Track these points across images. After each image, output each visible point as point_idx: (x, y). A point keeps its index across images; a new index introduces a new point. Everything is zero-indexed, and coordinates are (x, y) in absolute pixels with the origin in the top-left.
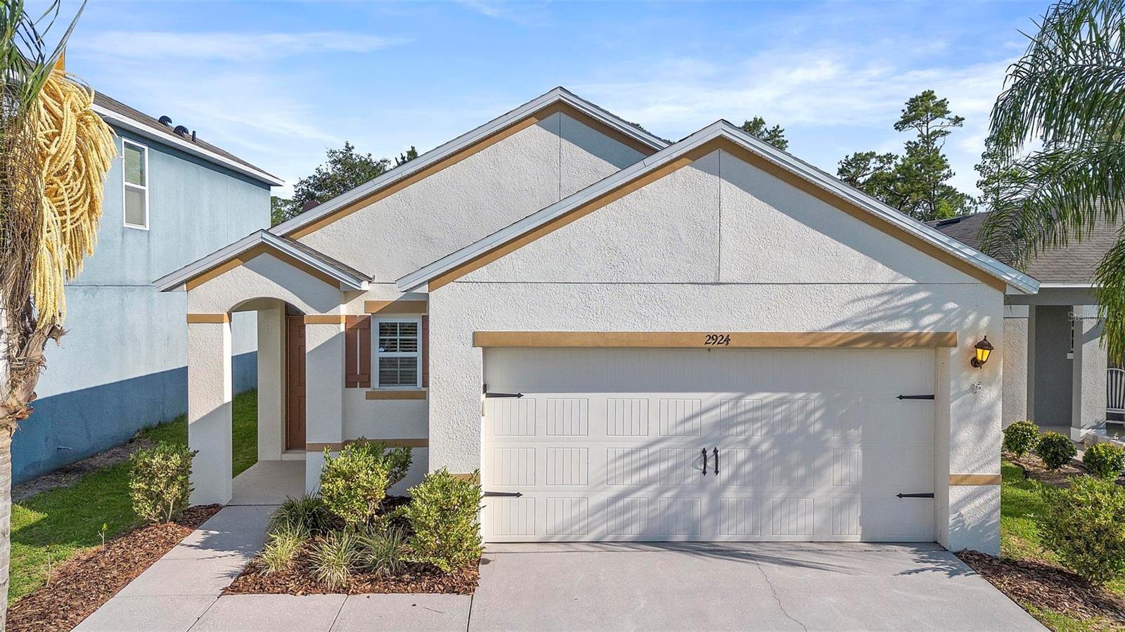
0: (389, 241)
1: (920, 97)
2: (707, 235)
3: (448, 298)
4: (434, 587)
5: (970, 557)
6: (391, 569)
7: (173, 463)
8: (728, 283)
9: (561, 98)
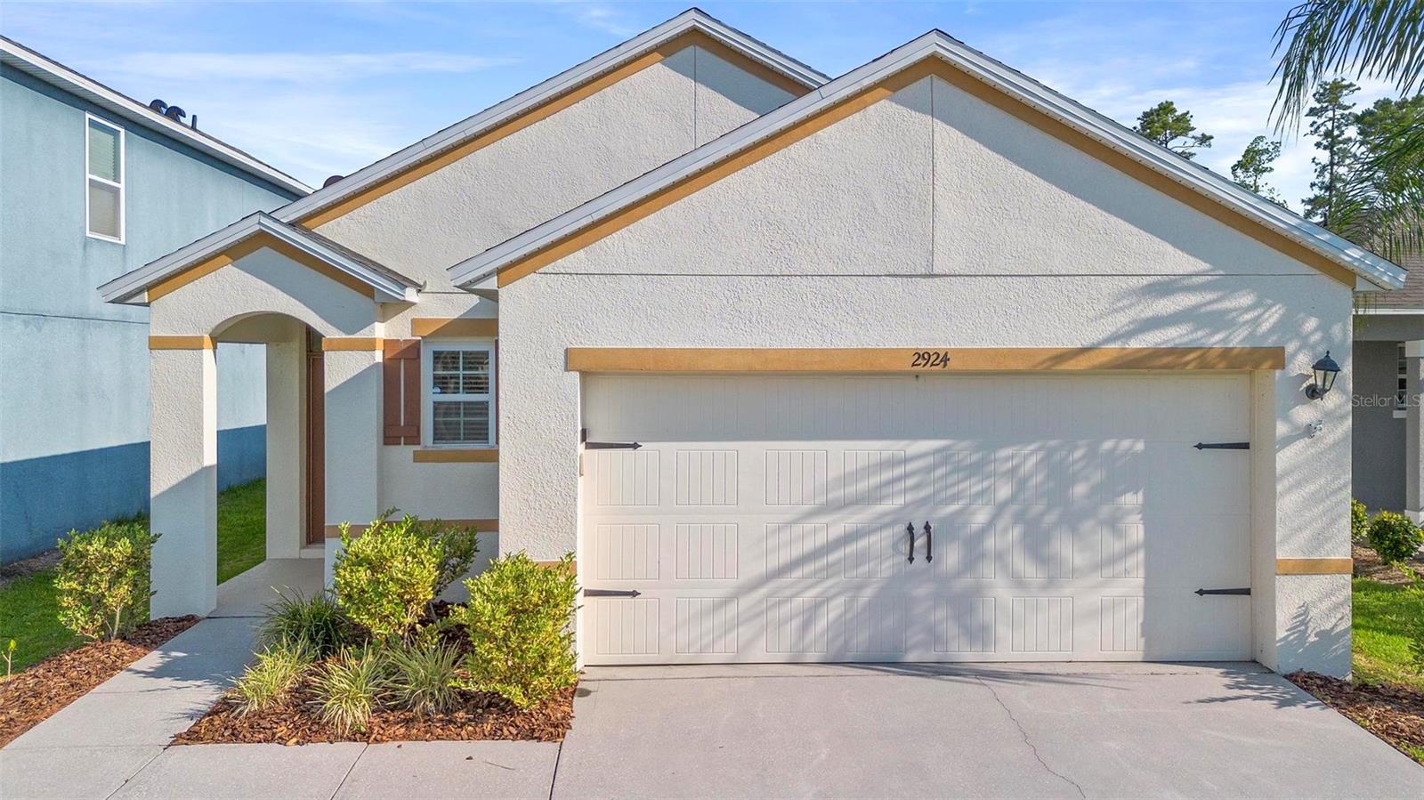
0: (447, 231)
1: (1155, 110)
2: (915, 203)
3: (526, 298)
4: (501, 730)
5: (1310, 681)
6: (437, 703)
7: (120, 552)
8: (945, 275)
9: (697, 24)
